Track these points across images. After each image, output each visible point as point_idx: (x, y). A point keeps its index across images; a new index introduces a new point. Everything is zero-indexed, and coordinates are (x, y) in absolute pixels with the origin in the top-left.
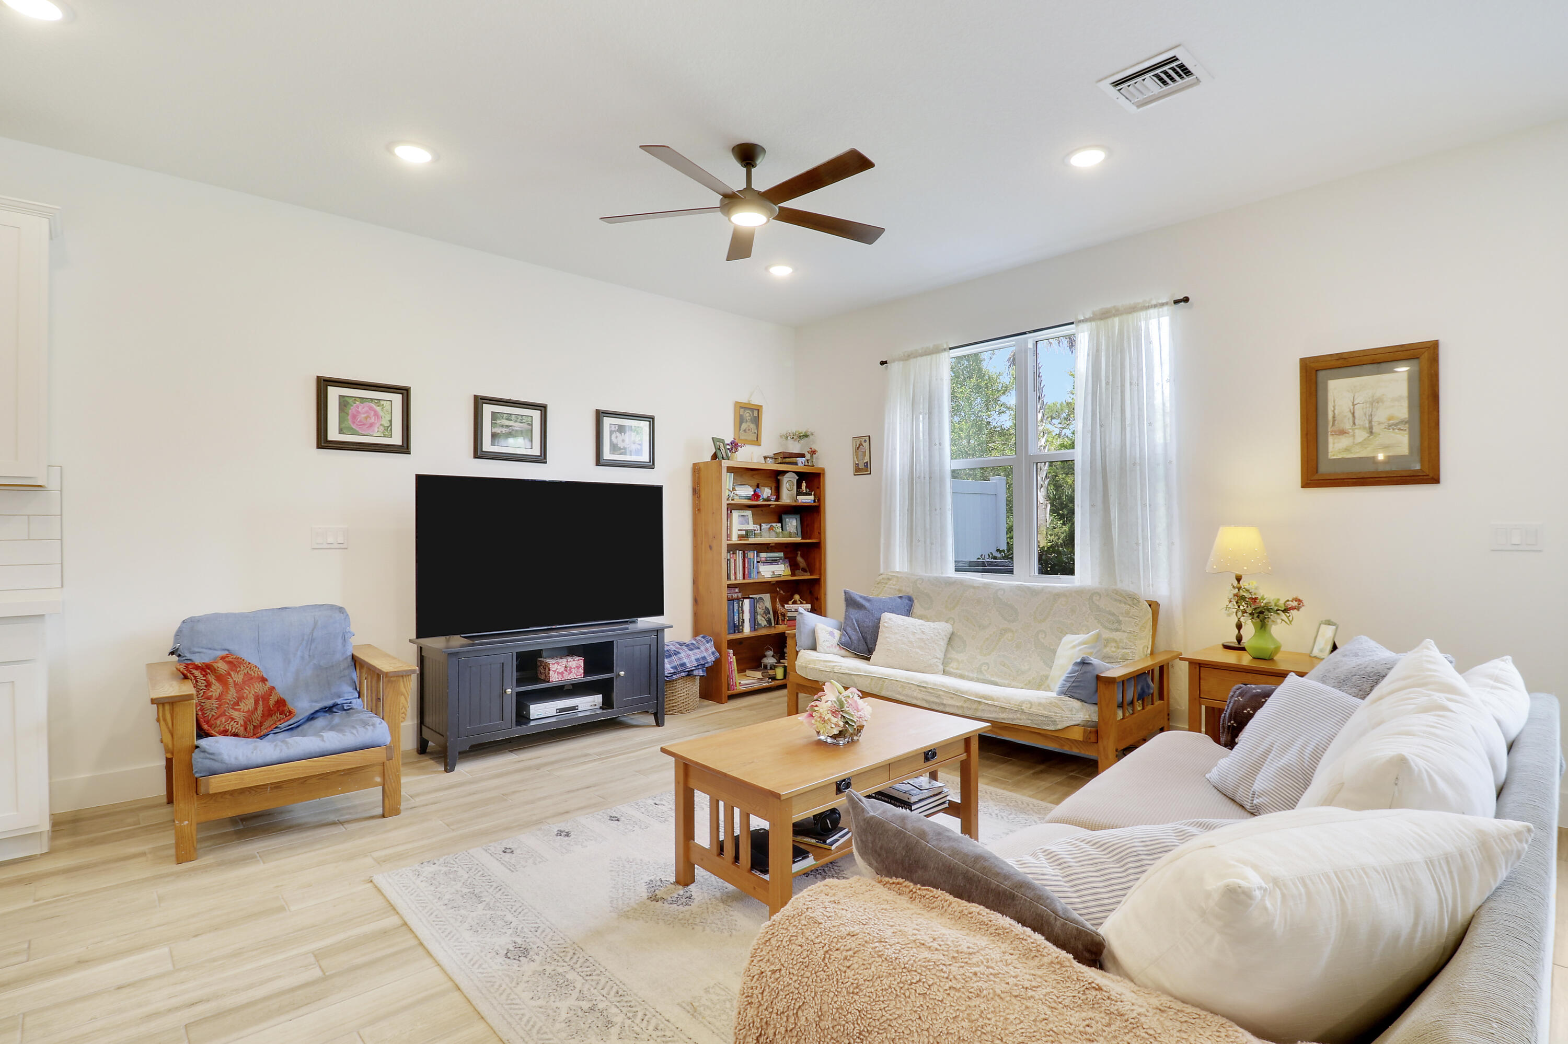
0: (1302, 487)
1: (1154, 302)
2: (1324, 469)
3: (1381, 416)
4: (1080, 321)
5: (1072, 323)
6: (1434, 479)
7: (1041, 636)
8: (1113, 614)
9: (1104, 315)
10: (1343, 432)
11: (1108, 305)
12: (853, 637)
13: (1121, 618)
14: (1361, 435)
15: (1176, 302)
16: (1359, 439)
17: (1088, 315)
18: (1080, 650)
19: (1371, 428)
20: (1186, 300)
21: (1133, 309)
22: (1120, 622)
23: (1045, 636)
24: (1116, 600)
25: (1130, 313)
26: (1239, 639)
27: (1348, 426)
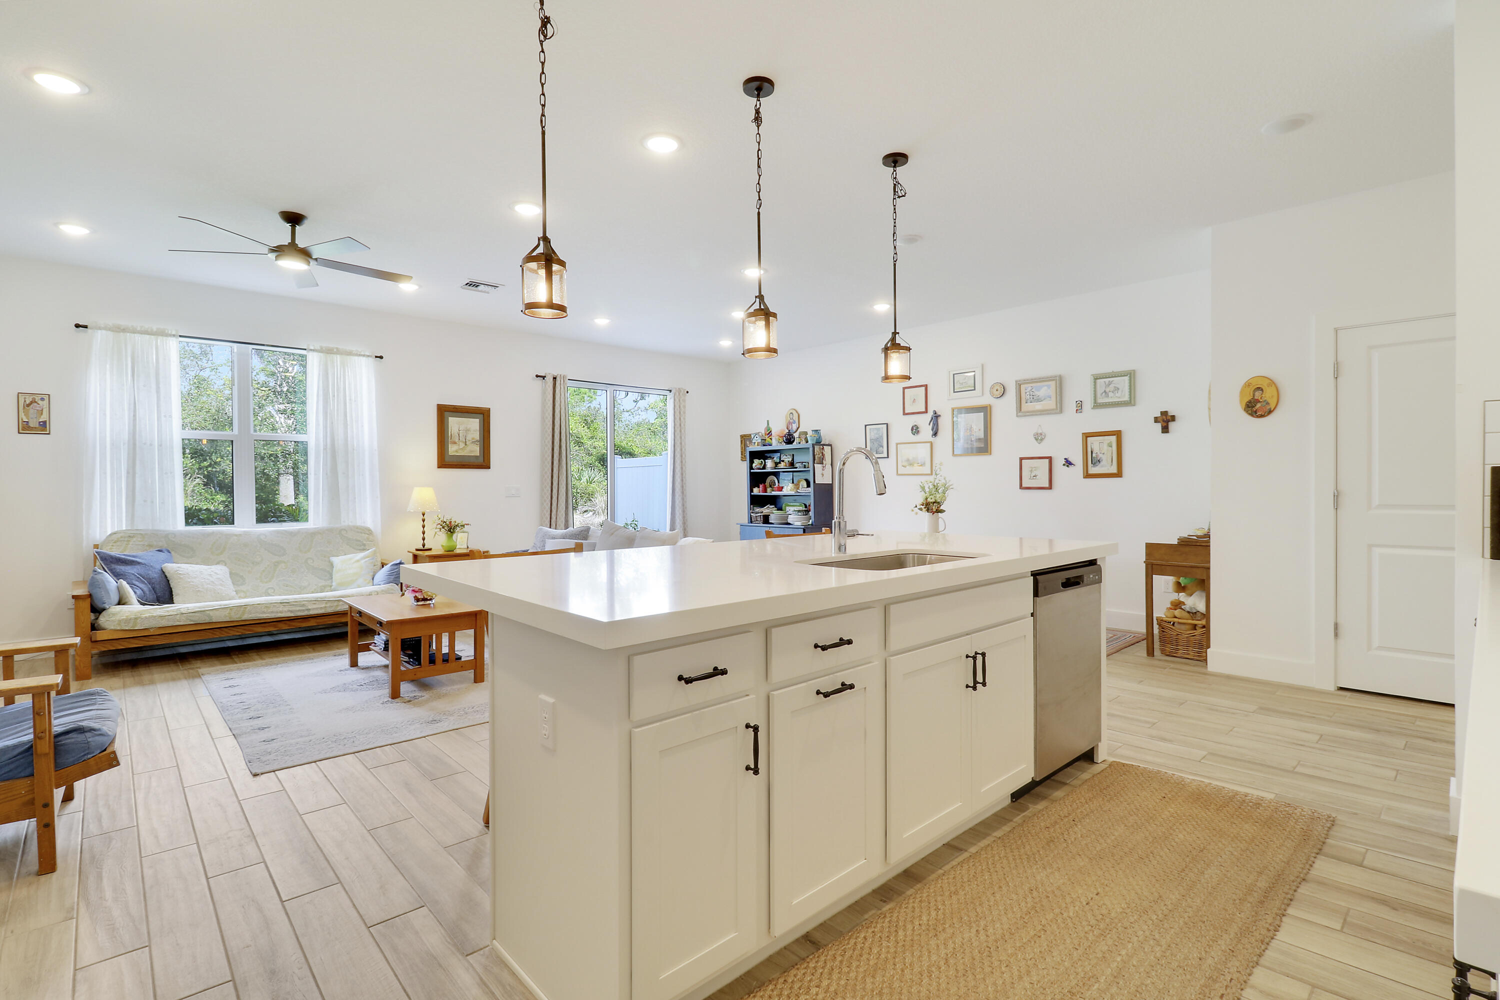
0: (439, 467)
1: (362, 353)
2: (447, 459)
3: (469, 437)
4: (311, 350)
5: (305, 349)
6: (486, 466)
7: (310, 562)
8: (359, 541)
9: (329, 351)
10: (455, 443)
11: (331, 345)
12: (145, 589)
13: (365, 542)
14: (462, 445)
15: (376, 357)
16: (461, 447)
17: (318, 347)
18: (366, 561)
19: (466, 442)
20: (381, 357)
21: (350, 353)
22: (364, 545)
23: (313, 561)
24: (358, 532)
25: (348, 355)
26: (424, 546)
27: (457, 440)
